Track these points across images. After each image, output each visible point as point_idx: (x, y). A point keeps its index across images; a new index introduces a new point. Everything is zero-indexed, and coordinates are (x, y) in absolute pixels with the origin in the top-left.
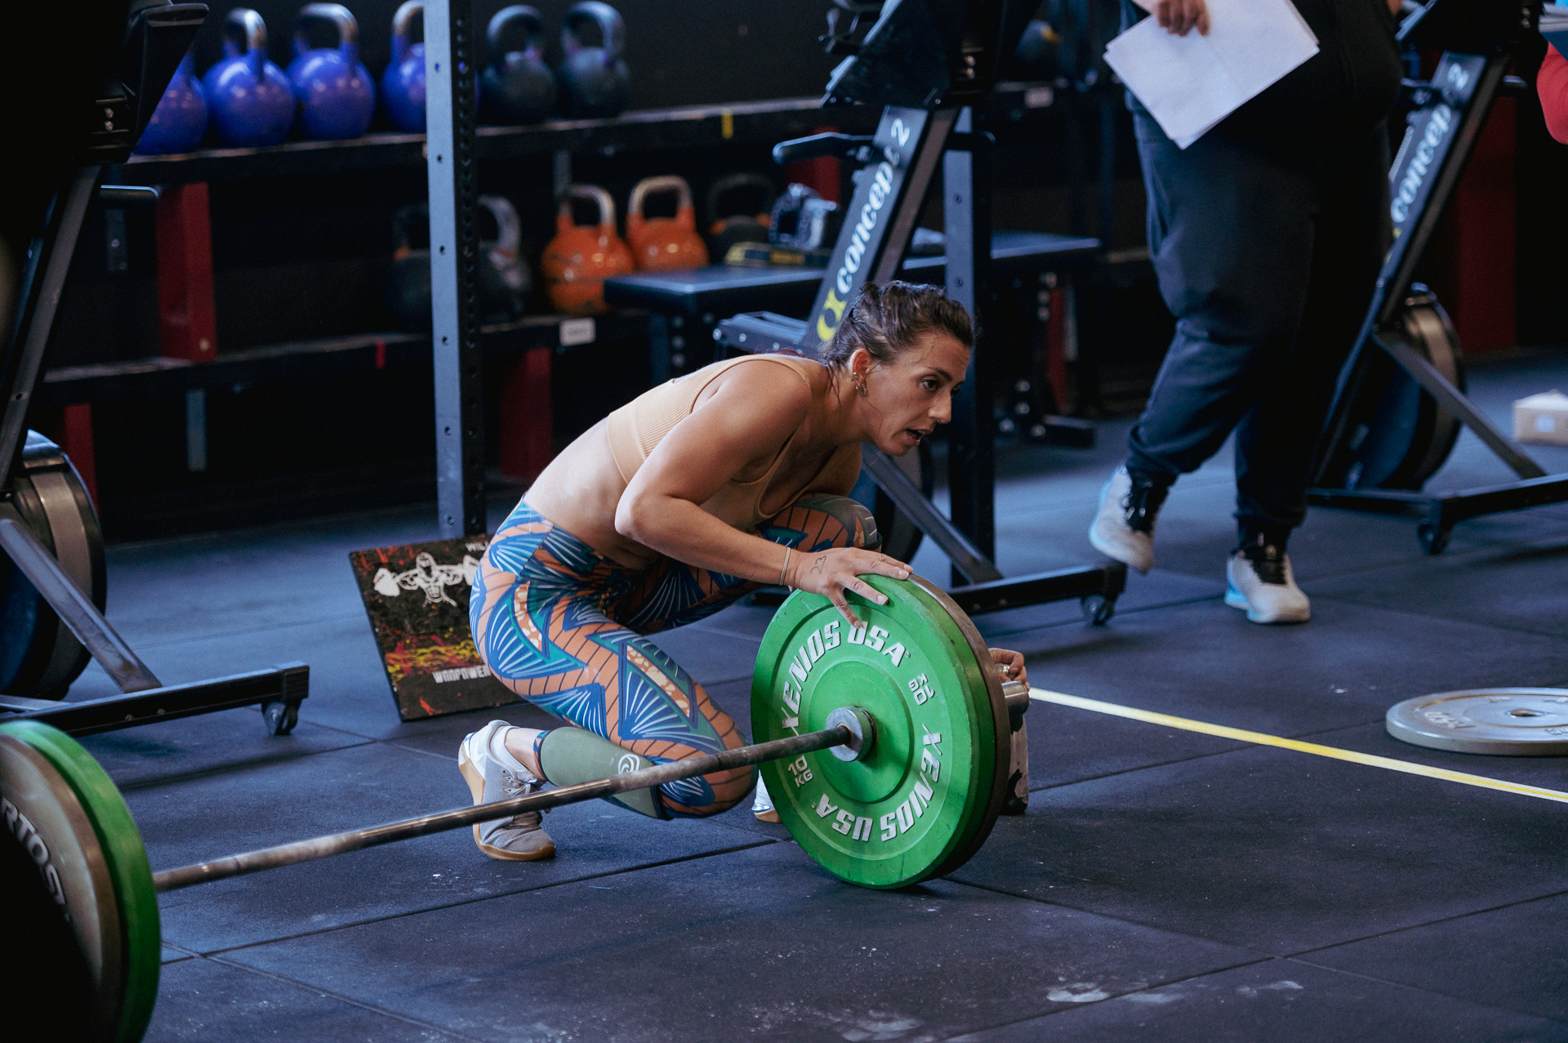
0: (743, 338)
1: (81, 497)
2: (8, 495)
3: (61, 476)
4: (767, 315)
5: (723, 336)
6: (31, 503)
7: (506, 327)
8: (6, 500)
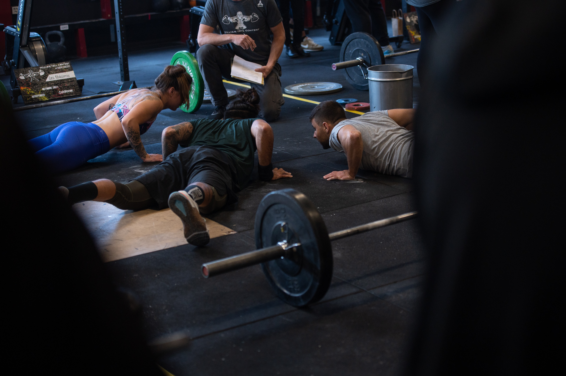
0: (194, 11)
1: (44, 46)
2: (27, 46)
3: (40, 42)
4: (201, 7)
5: (191, 11)
6: (33, 48)
7: (178, 11)
8: (27, 47)
